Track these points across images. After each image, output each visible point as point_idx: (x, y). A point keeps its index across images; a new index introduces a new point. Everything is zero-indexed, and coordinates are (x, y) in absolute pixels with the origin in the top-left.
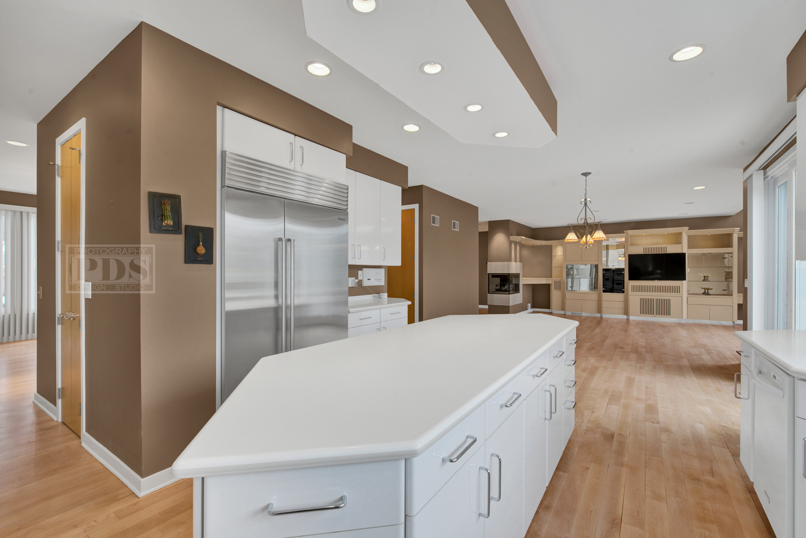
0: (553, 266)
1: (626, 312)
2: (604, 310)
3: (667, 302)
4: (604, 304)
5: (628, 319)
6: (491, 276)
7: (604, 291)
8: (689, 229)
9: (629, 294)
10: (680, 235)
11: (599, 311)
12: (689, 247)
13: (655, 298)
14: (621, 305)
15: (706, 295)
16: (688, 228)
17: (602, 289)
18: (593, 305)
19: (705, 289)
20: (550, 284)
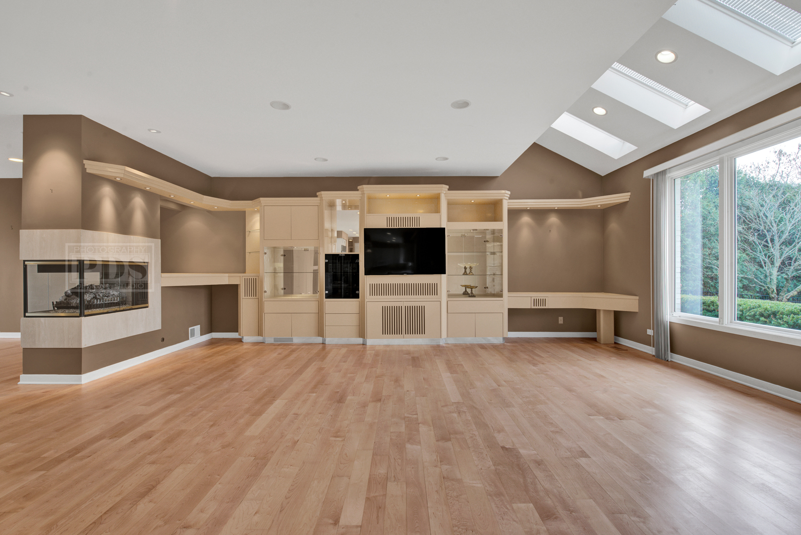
0: (248, 250)
1: (362, 333)
2: (327, 330)
3: (421, 310)
4: (328, 320)
5: (364, 344)
6: (32, 268)
7: (328, 296)
8: (449, 190)
9: (366, 300)
10: (436, 199)
11: (320, 332)
12: (450, 219)
13: (403, 305)
14: (353, 320)
15: (470, 296)
16: (448, 187)
17: (324, 292)
18: (309, 322)
19: (466, 287)
20: (237, 285)
